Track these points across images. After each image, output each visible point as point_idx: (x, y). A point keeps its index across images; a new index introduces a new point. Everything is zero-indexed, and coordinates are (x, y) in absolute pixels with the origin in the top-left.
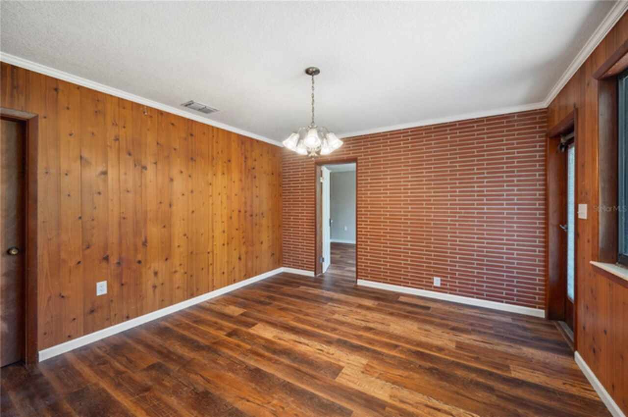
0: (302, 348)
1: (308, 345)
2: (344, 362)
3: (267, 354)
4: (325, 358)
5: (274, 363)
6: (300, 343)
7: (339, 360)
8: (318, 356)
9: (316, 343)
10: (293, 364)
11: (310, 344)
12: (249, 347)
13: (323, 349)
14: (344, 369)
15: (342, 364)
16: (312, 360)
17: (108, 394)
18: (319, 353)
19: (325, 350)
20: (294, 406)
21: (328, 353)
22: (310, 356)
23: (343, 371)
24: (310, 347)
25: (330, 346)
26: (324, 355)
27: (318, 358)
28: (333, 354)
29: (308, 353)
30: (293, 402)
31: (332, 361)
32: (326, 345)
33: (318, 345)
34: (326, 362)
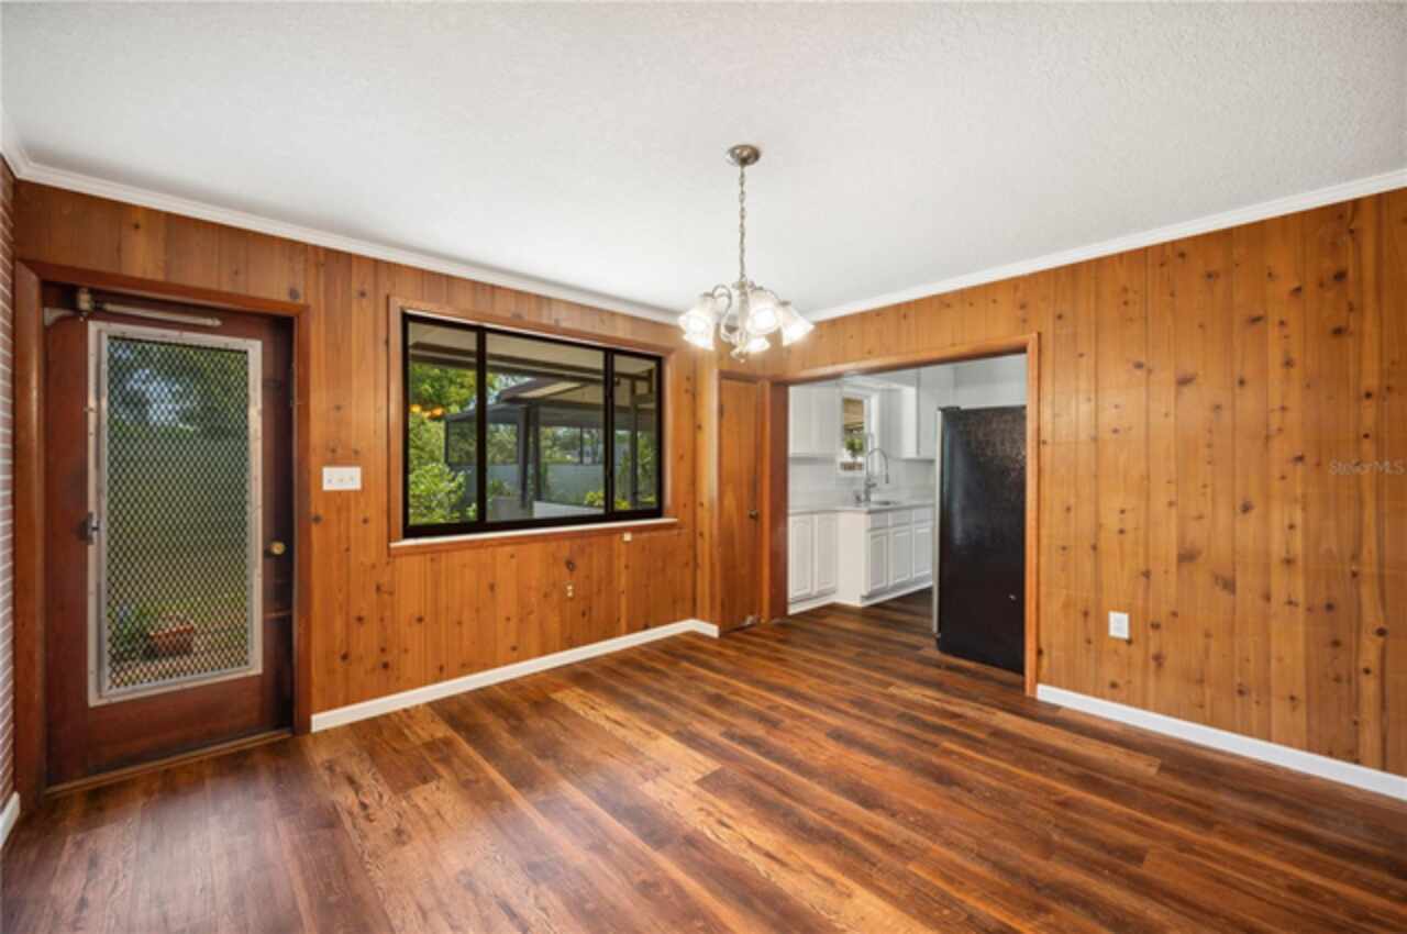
0: (768, 838)
1: (751, 844)
2: (689, 791)
3: (857, 838)
4: (723, 805)
5: (834, 814)
6: (769, 855)
7: (694, 796)
8: (732, 812)
9: (726, 846)
10: (794, 804)
11: (744, 845)
12: (912, 867)
13: (717, 827)
14: (696, 779)
15: (694, 788)
16: (750, 805)
17: (1130, 808)
18: (730, 817)
19: (711, 820)
20: (796, 750)
21: (709, 814)
22: (753, 814)
23: (699, 776)
24: (746, 838)
25: (696, 830)
26: (721, 812)
27: (736, 807)
28: (701, 809)
29: (754, 822)
30: (795, 753)
31: (710, 797)
32: (703, 834)
33: (726, 840)
34: (723, 797)
